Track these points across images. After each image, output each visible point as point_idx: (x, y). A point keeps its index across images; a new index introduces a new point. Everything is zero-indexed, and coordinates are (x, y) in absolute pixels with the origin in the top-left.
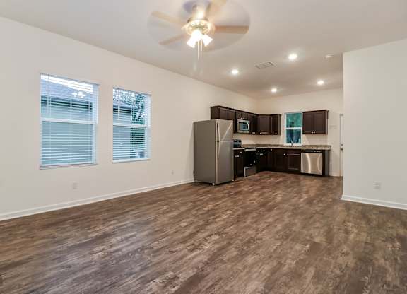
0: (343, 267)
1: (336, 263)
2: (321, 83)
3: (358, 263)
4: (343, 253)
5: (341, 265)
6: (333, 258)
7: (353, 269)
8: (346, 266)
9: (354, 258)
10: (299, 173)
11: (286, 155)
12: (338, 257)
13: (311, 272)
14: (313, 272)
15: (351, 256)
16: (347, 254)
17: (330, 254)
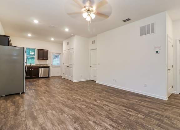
2: (52, 39)
10: (38, 78)
11: (31, 69)
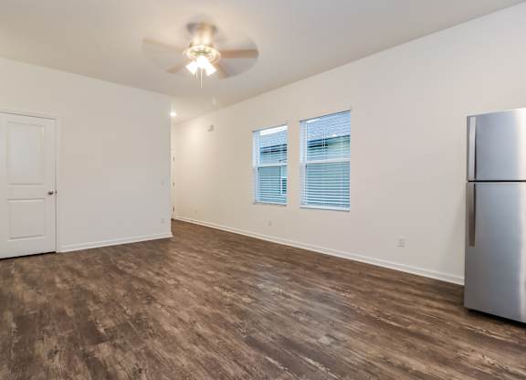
0: (45, 335)
1: (56, 334)
3: (31, 352)
4: (56, 352)
5: (49, 336)
6: (63, 338)
7: (34, 340)
8: (43, 339)
9: (38, 356)
12: (59, 343)
13: (70, 312)
14: (68, 314)
15: (44, 355)
16: (51, 355)
17: (71, 339)
